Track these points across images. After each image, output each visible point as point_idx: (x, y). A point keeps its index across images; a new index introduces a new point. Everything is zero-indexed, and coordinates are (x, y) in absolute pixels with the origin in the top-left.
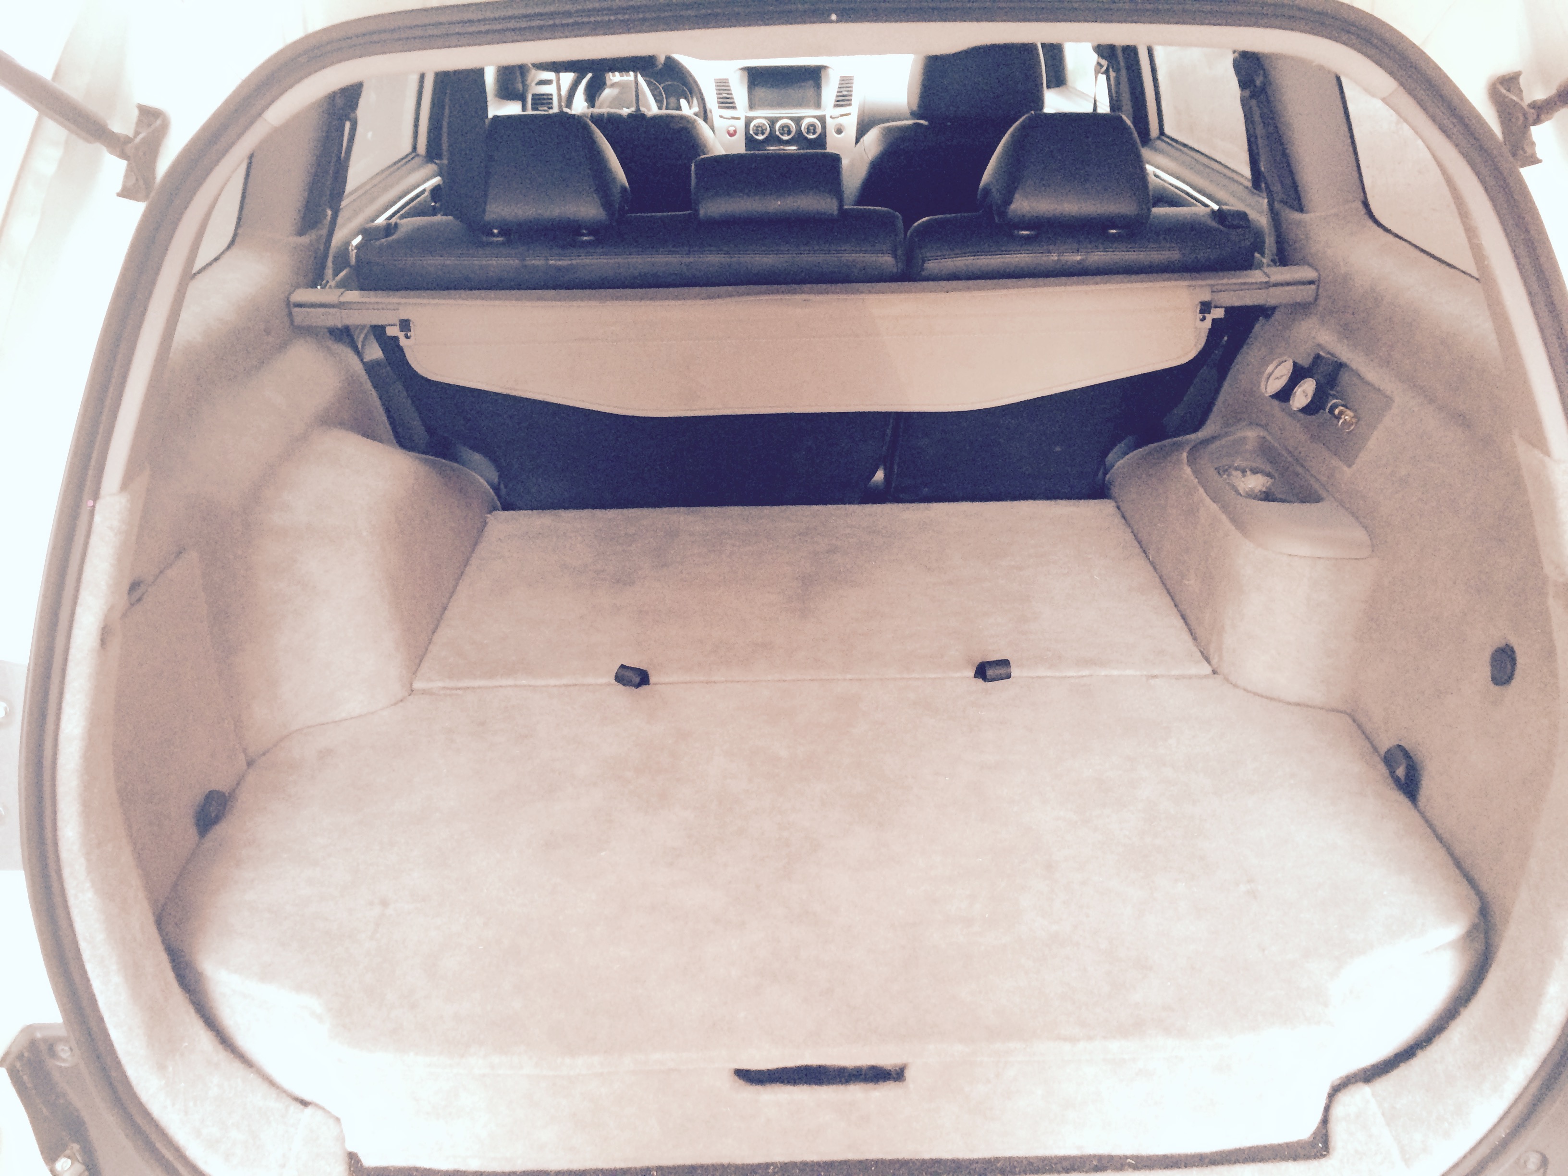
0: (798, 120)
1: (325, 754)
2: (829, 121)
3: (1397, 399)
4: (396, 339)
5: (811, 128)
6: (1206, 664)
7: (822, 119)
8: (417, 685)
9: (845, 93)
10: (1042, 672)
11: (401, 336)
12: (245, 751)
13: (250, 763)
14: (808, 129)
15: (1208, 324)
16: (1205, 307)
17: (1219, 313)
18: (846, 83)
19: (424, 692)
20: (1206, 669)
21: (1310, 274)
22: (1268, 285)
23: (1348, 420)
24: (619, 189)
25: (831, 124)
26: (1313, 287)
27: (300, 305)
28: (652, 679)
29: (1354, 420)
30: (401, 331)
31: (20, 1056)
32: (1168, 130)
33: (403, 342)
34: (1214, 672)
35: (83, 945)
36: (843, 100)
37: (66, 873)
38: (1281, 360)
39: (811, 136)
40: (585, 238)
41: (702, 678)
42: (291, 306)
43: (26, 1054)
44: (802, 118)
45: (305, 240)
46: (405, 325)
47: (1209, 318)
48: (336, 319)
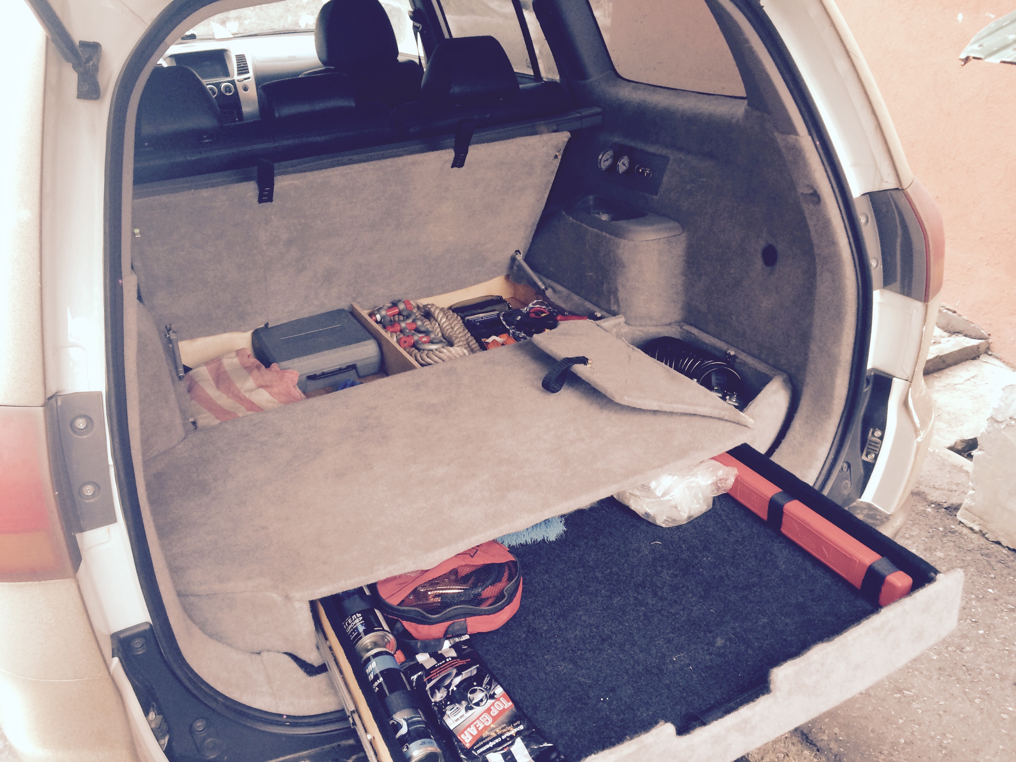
0: (218, 85)
2: (237, 83)
3: (672, 157)
5: (227, 89)
7: (233, 82)
9: (242, 65)
14: (225, 89)
18: (241, 59)
23: (649, 173)
25: (239, 86)
26: (601, 116)
29: (652, 172)
36: (243, 69)
38: (603, 151)
39: (228, 94)
44: (219, 83)
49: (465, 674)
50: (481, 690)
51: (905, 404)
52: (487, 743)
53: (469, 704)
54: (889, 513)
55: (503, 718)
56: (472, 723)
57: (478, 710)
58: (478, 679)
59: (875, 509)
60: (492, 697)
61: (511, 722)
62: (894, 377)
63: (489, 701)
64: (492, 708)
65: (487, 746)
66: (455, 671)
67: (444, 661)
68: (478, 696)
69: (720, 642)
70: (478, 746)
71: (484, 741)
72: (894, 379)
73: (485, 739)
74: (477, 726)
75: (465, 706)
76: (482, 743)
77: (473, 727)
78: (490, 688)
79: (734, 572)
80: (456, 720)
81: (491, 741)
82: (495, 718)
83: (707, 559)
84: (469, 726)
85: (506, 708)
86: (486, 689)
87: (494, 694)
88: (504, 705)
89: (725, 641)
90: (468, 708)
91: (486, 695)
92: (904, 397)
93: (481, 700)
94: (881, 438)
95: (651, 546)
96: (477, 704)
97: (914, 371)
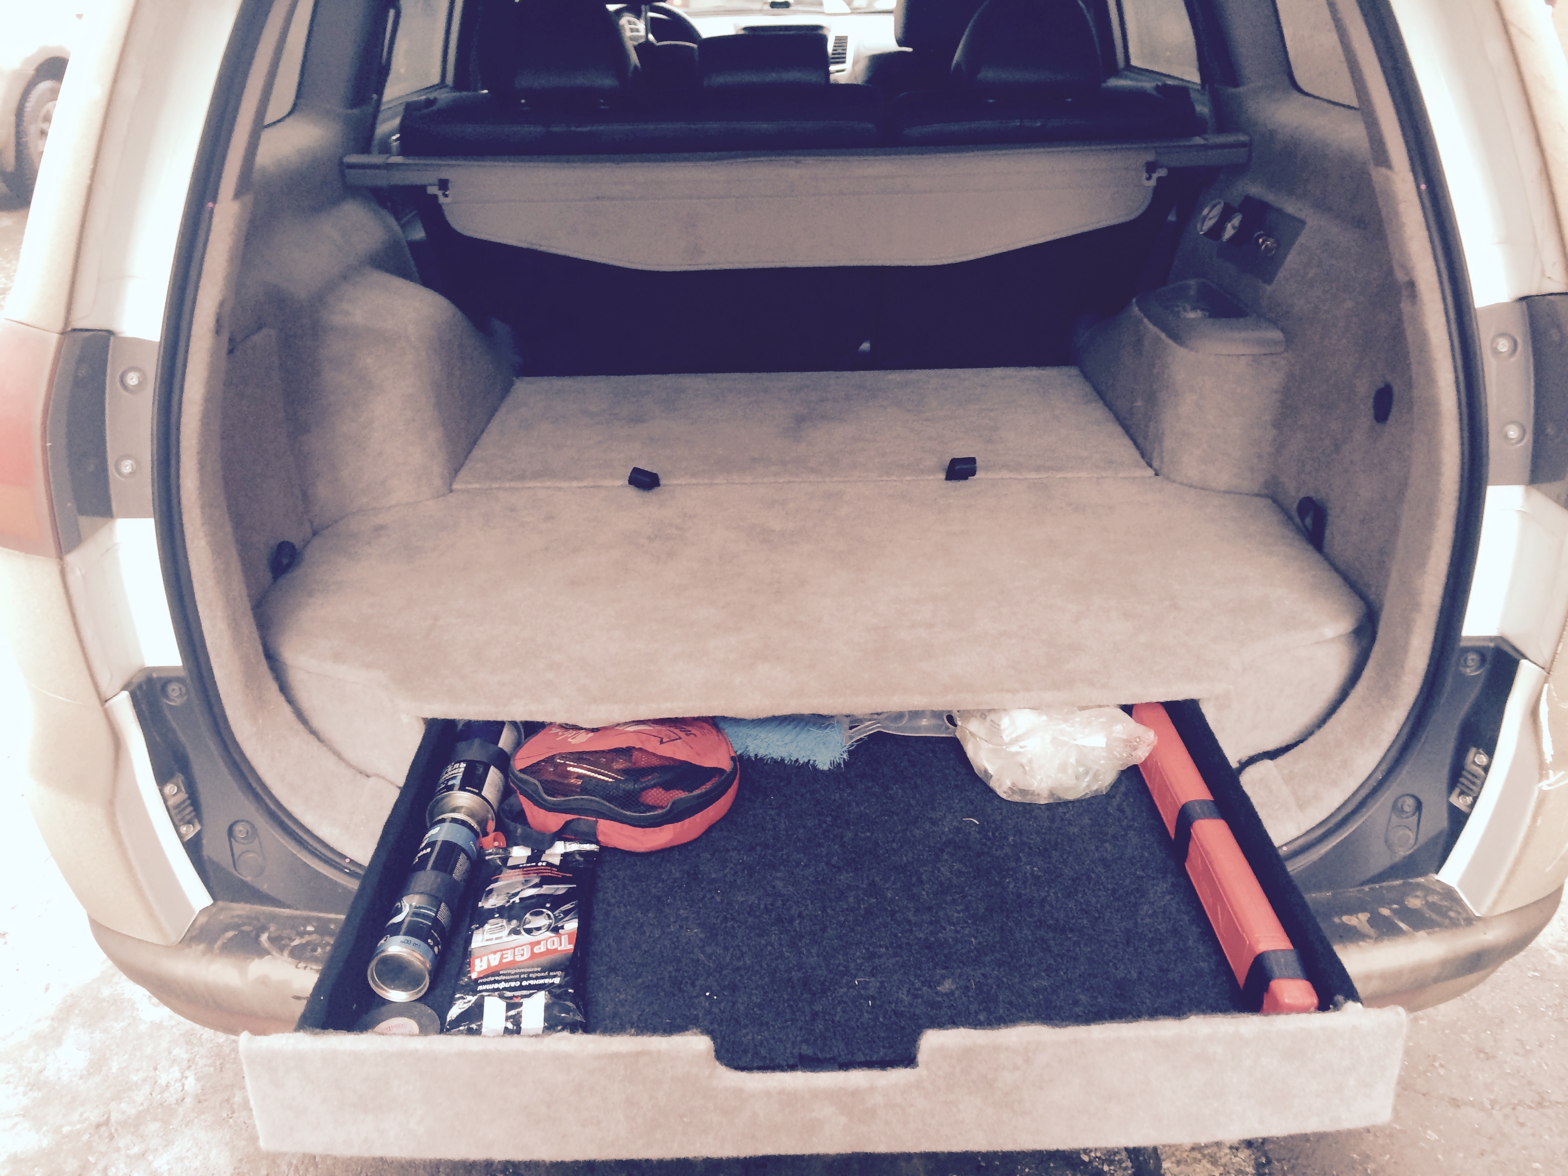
1: (379, 529)
3: (1310, 222)
4: (435, 197)
6: (1149, 469)
8: (455, 486)
9: (840, 51)
10: (1005, 474)
11: (439, 193)
12: (311, 523)
13: (315, 534)
15: (1153, 183)
16: (1151, 168)
17: (1162, 173)
19: (463, 491)
20: (1150, 472)
21: (1243, 138)
22: (1205, 147)
23: (1270, 245)
24: (632, 67)
26: (1246, 149)
27: (351, 166)
28: (662, 482)
29: (1275, 245)
30: (440, 189)
31: (140, 687)
32: (1134, 62)
33: (442, 200)
34: (1157, 474)
35: (196, 586)
36: (839, 57)
37: (186, 518)
38: (1213, 202)
40: (602, 107)
41: (706, 481)
42: (344, 168)
43: (145, 687)
45: (356, 111)
46: (444, 185)
47: (1155, 176)
48: (382, 179)
49: (546, 889)
50: (549, 916)
51: (1534, 713)
52: (499, 982)
53: (519, 926)
54: (1477, 914)
55: (544, 960)
56: (501, 951)
57: (525, 938)
58: (556, 902)
59: (1457, 901)
60: (556, 930)
61: (550, 968)
62: (1525, 657)
63: (548, 933)
64: (542, 943)
65: (496, 986)
66: (537, 880)
67: (534, 864)
68: (542, 921)
69: (947, 986)
70: (485, 980)
71: (497, 978)
72: (1523, 662)
73: (501, 975)
74: (505, 956)
75: (512, 927)
76: (492, 979)
77: (498, 955)
78: (562, 918)
79: (1057, 900)
80: (487, 940)
81: (506, 981)
82: (533, 955)
83: (1032, 869)
84: (495, 953)
85: (559, 949)
86: (555, 917)
87: (562, 927)
88: (561, 945)
89: (957, 988)
90: (515, 932)
91: (550, 925)
92: (1534, 699)
93: (538, 929)
94: (1486, 769)
95: (961, 822)
96: (529, 931)
97: (1555, 653)
